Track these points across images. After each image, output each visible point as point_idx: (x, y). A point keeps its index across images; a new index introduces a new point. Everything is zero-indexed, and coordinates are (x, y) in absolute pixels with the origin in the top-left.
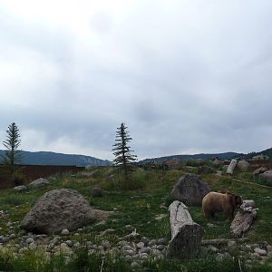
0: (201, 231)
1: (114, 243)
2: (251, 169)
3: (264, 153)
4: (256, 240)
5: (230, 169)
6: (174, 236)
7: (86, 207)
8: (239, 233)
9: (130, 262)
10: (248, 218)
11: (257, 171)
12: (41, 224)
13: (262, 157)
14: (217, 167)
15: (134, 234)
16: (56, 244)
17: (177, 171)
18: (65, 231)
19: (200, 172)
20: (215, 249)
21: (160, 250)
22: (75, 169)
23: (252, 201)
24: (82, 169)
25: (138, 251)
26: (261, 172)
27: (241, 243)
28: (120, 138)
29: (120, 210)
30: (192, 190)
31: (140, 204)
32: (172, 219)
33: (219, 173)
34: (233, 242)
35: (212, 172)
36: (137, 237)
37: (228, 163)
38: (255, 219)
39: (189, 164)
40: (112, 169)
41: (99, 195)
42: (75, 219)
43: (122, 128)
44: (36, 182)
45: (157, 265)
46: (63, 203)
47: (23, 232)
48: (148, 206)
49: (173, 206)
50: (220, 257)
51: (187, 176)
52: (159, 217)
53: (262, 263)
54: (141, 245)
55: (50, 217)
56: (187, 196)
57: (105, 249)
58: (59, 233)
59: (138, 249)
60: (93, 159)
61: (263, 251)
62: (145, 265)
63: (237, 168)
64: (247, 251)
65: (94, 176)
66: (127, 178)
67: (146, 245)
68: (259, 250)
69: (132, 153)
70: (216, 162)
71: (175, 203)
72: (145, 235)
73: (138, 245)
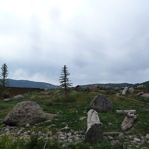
0: (104, 127)
1: (54, 133)
2: (135, 92)
3: (144, 84)
4: (135, 133)
5: (124, 92)
6: (88, 129)
7: (41, 111)
8: (126, 129)
9: (61, 144)
10: (131, 120)
11: (139, 94)
12: (14, 121)
13: (142, 86)
14: (117, 91)
15: (66, 128)
16: (22, 132)
17: (95, 93)
18: (28, 125)
19: (107, 93)
20: (111, 138)
21: (80, 137)
22: (39, 90)
23: (135, 110)
24: (43, 90)
25: (66, 137)
26: (141, 94)
27: (127, 135)
28: (63, 74)
29: (60, 114)
30: (101, 103)
31: (72, 111)
32: (88, 120)
33: (118, 94)
34: (122, 134)
35: (114, 93)
36: (68, 129)
37: (123, 89)
38: (135, 121)
39: (101, 89)
40: (59, 91)
41: (50, 105)
42: (33, 118)
43: (65, 68)
44: (16, 97)
46: (27, 109)
47: (4, 125)
48: (77, 112)
49: (90, 112)
50: (113, 143)
51: (99, 96)
52: (82, 119)
53: (137, 147)
54: (69, 134)
55: (19, 117)
56: (99, 107)
57: (49, 136)
58: (24, 126)
59: (68, 136)
60: (50, 85)
61: (139, 140)
62: (70, 146)
63: (128, 92)
64: (130, 139)
65: (49, 94)
66: (67, 96)
67: (72, 134)
68: (136, 139)
69: (70, 82)
70: (116, 88)
71: (91, 110)
72: (72, 129)
73: (68, 134)
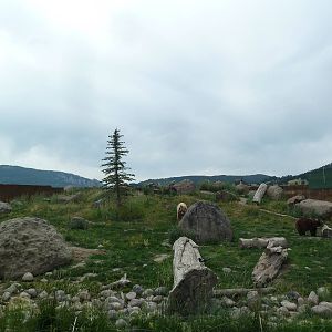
0: (214, 278)
1: (95, 293)
2: (285, 197)
3: (303, 176)
4: (285, 290)
5: (257, 196)
6: (176, 284)
7: (59, 242)
8: (263, 281)
9: (114, 319)
10: (276, 262)
11: (292, 200)
13: (299, 181)
14: (241, 193)
15: (123, 280)
18: (28, 275)
19: (218, 199)
20: (230, 302)
21: (157, 302)
23: (283, 239)
25: (127, 304)
26: (297, 201)
27: (265, 294)
28: (113, 150)
29: (106, 248)
31: (134, 240)
32: (176, 262)
33: (243, 201)
34: (255, 293)
35: (235, 199)
36: (127, 284)
37: (256, 189)
38: (285, 263)
39: (204, 188)
43: (116, 136)
45: (151, 324)
46: (26, 237)
48: (146, 243)
49: (178, 244)
50: (236, 312)
51: (200, 204)
52: (159, 259)
53: (289, 320)
54: (132, 295)
56: (199, 231)
57: (82, 301)
58: (18, 278)
59: (128, 301)
60: (76, 177)
61: (293, 305)
62: (134, 323)
63: (266, 196)
65: (75, 201)
66: (120, 205)
67: (139, 296)
68: (287, 304)
69: (128, 172)
70: (240, 186)
71: (182, 240)
72: (138, 283)
73: (129, 296)
